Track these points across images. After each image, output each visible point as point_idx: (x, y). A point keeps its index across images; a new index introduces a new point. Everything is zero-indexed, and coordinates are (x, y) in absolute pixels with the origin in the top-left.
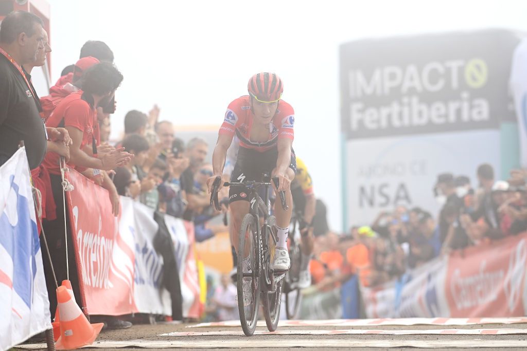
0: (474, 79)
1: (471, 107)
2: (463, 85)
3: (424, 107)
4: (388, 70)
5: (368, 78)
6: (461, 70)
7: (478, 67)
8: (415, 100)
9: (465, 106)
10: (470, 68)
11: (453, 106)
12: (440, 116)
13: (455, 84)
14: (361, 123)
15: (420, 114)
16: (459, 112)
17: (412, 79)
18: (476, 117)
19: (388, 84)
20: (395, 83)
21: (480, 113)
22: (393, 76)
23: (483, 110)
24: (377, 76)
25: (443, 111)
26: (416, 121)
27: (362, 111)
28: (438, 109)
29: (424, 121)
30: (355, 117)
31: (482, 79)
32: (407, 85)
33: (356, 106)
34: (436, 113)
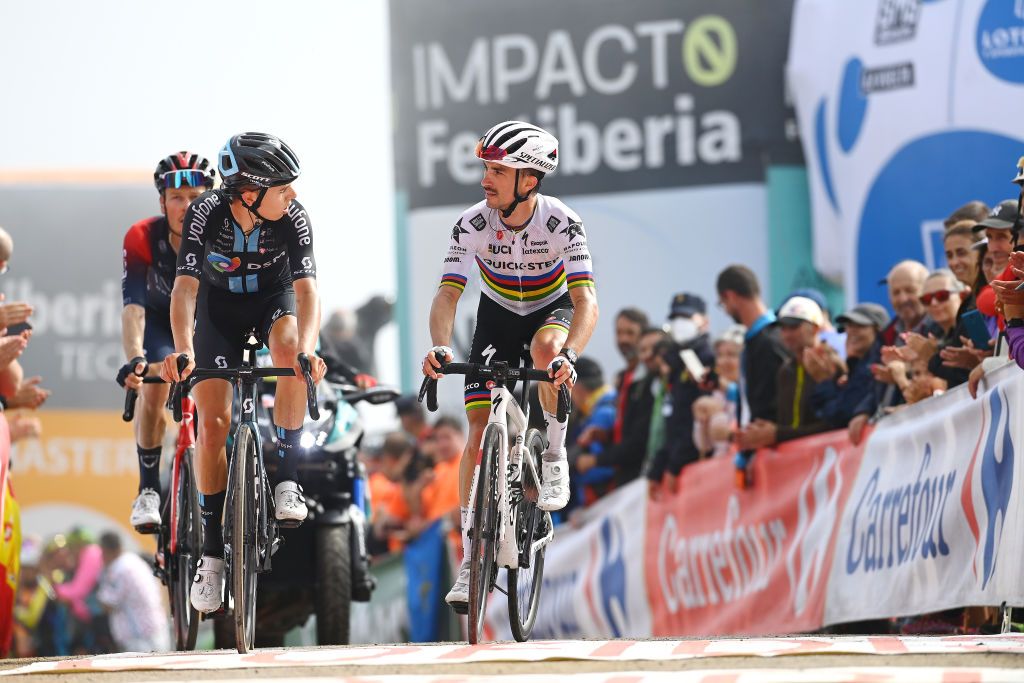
0: (705, 64)
1: (699, 131)
2: (680, 79)
3: (588, 132)
4: (503, 43)
5: (458, 62)
6: (675, 43)
7: (714, 37)
8: (567, 114)
9: (686, 127)
10: (696, 39)
11: (657, 129)
12: (626, 153)
13: (660, 78)
14: (442, 167)
15: (580, 148)
16: (670, 142)
17: (560, 65)
18: (710, 154)
19: (505, 77)
20: (522, 75)
21: (719, 145)
22: (515, 58)
23: (726, 137)
24: (478, 55)
25: (633, 141)
26: (571, 164)
27: (444, 140)
28: (622, 136)
29: (588, 164)
30: (429, 154)
31: (723, 65)
32: (549, 77)
33: (430, 130)
34: (617, 144)
